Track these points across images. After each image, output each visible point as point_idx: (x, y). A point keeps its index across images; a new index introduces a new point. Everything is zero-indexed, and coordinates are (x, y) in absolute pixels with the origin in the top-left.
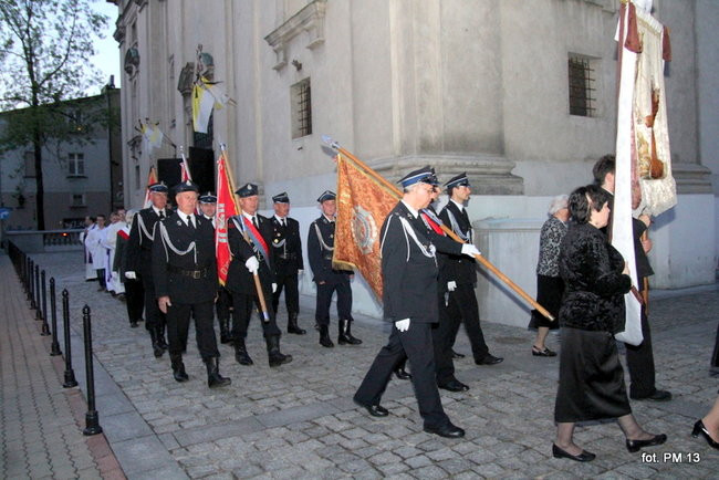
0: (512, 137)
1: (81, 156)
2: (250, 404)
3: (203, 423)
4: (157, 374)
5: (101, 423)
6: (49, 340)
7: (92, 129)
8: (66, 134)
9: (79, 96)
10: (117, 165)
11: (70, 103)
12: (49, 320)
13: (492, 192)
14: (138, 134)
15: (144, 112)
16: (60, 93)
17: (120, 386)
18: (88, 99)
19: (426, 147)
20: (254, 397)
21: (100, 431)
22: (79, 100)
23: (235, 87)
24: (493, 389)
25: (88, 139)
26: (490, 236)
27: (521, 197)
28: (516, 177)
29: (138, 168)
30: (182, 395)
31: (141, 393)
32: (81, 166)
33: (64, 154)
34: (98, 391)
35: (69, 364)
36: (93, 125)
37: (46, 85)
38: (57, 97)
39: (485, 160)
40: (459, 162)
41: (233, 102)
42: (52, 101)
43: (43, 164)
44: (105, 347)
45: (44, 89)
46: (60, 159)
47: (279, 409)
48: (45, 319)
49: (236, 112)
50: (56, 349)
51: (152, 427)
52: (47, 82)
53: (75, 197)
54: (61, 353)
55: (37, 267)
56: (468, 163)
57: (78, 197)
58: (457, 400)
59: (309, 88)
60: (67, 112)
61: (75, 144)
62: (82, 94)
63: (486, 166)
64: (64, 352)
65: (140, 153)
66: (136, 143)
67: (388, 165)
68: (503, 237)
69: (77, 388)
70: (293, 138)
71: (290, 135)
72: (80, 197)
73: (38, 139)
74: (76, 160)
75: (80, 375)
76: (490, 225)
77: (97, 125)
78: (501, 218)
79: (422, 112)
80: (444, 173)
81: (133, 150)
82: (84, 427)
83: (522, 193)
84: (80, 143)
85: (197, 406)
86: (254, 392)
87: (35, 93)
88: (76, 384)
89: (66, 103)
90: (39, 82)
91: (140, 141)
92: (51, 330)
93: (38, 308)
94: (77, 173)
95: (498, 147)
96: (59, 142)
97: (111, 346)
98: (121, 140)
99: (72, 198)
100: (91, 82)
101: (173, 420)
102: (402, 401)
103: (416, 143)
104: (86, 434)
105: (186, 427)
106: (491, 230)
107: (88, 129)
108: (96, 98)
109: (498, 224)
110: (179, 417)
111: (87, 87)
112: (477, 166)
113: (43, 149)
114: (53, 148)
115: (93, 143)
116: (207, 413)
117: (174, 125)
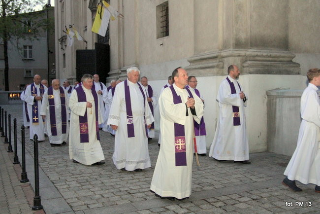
0: (294, 38)
1: (30, 47)
2: (128, 196)
3: (101, 205)
4: (75, 176)
5: (43, 203)
6: (12, 155)
7: (37, 31)
8: (23, 34)
9: (30, 11)
10: (52, 53)
11: (25, 15)
12: (13, 144)
13: (280, 72)
14: (64, 34)
15: (68, 22)
16: (19, 9)
17: (53, 183)
18: (35, 13)
19: (238, 44)
20: (132, 192)
21: (41, 208)
22: (30, 14)
23: (123, 6)
24: (276, 194)
25: (35, 37)
26: (277, 100)
27: (298, 76)
28: (295, 63)
29: (64, 55)
30: (89, 189)
31: (65, 187)
32: (31, 53)
33: (21, 46)
34: (40, 185)
35: (24, 169)
36: (38, 29)
37: (10, 4)
38: (17, 11)
39: (275, 53)
40: (259, 54)
41: (121, 16)
42: (14, 14)
43: (9, 51)
44: (45, 160)
45: (9, 7)
46: (18, 48)
47: (146, 199)
48: (10, 143)
49: (123, 22)
50: (16, 160)
51: (71, 207)
52: (11, 3)
53: (27, 72)
54: (19, 163)
55: (6, 112)
56: (265, 54)
57: (29, 72)
58: (253, 199)
59: (168, 8)
60: (23, 21)
61: (27, 40)
62: (31, 10)
63: (276, 57)
64: (21, 162)
65: (66, 46)
66: (63, 40)
67: (215, 55)
68: (286, 101)
69: (29, 183)
70: (158, 38)
71: (155, 36)
72: (30, 72)
73: (6, 37)
74: (28, 49)
75: (31, 175)
76: (278, 93)
77: (40, 29)
78: (285, 89)
79: (237, 23)
80: (250, 60)
81: (61, 44)
82: (32, 205)
83: (299, 74)
84: (30, 39)
85: (97, 196)
86: (131, 189)
87: (4, 9)
88: (28, 181)
89: (22, 15)
90: (7, 3)
91: (66, 39)
92: (13, 149)
93: (6, 136)
94: (28, 58)
95: (285, 44)
96: (18, 38)
97: (48, 160)
98: (54, 37)
99: (25, 72)
100: (37, 2)
101: (83, 203)
102: (220, 198)
103: (232, 42)
104: (34, 209)
105: (91, 207)
106: (278, 96)
107: (35, 31)
108: (40, 12)
109: (283, 93)
110: (87, 202)
111: (35, 5)
112: (270, 56)
113: (9, 42)
114: (15, 42)
115: (38, 39)
116: (103, 200)
117: (86, 30)
